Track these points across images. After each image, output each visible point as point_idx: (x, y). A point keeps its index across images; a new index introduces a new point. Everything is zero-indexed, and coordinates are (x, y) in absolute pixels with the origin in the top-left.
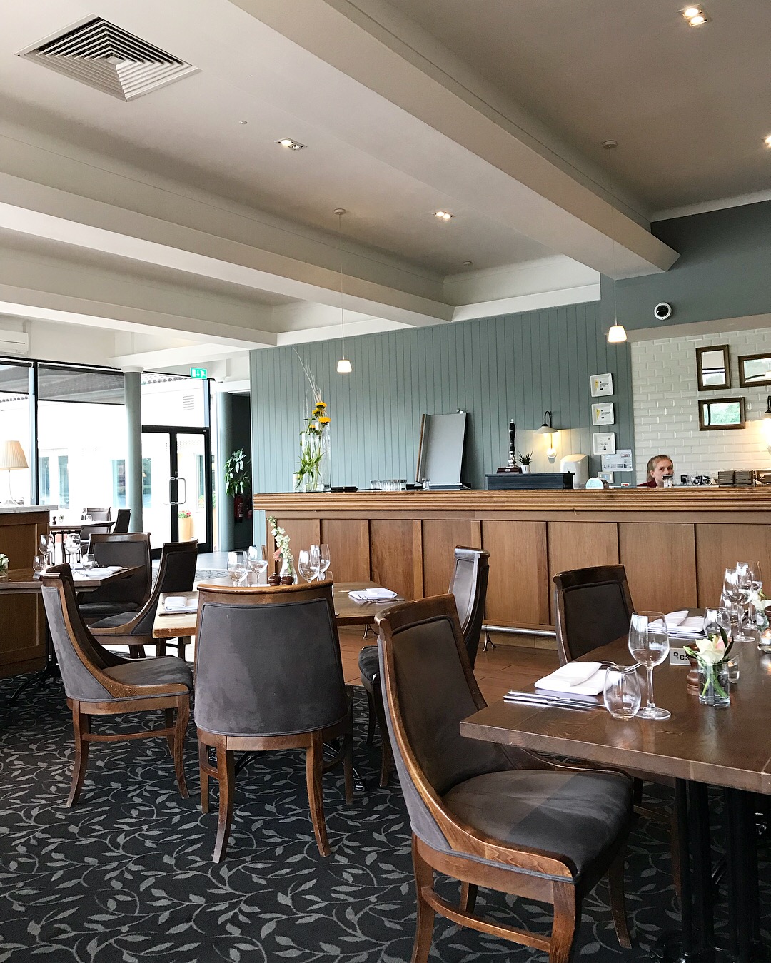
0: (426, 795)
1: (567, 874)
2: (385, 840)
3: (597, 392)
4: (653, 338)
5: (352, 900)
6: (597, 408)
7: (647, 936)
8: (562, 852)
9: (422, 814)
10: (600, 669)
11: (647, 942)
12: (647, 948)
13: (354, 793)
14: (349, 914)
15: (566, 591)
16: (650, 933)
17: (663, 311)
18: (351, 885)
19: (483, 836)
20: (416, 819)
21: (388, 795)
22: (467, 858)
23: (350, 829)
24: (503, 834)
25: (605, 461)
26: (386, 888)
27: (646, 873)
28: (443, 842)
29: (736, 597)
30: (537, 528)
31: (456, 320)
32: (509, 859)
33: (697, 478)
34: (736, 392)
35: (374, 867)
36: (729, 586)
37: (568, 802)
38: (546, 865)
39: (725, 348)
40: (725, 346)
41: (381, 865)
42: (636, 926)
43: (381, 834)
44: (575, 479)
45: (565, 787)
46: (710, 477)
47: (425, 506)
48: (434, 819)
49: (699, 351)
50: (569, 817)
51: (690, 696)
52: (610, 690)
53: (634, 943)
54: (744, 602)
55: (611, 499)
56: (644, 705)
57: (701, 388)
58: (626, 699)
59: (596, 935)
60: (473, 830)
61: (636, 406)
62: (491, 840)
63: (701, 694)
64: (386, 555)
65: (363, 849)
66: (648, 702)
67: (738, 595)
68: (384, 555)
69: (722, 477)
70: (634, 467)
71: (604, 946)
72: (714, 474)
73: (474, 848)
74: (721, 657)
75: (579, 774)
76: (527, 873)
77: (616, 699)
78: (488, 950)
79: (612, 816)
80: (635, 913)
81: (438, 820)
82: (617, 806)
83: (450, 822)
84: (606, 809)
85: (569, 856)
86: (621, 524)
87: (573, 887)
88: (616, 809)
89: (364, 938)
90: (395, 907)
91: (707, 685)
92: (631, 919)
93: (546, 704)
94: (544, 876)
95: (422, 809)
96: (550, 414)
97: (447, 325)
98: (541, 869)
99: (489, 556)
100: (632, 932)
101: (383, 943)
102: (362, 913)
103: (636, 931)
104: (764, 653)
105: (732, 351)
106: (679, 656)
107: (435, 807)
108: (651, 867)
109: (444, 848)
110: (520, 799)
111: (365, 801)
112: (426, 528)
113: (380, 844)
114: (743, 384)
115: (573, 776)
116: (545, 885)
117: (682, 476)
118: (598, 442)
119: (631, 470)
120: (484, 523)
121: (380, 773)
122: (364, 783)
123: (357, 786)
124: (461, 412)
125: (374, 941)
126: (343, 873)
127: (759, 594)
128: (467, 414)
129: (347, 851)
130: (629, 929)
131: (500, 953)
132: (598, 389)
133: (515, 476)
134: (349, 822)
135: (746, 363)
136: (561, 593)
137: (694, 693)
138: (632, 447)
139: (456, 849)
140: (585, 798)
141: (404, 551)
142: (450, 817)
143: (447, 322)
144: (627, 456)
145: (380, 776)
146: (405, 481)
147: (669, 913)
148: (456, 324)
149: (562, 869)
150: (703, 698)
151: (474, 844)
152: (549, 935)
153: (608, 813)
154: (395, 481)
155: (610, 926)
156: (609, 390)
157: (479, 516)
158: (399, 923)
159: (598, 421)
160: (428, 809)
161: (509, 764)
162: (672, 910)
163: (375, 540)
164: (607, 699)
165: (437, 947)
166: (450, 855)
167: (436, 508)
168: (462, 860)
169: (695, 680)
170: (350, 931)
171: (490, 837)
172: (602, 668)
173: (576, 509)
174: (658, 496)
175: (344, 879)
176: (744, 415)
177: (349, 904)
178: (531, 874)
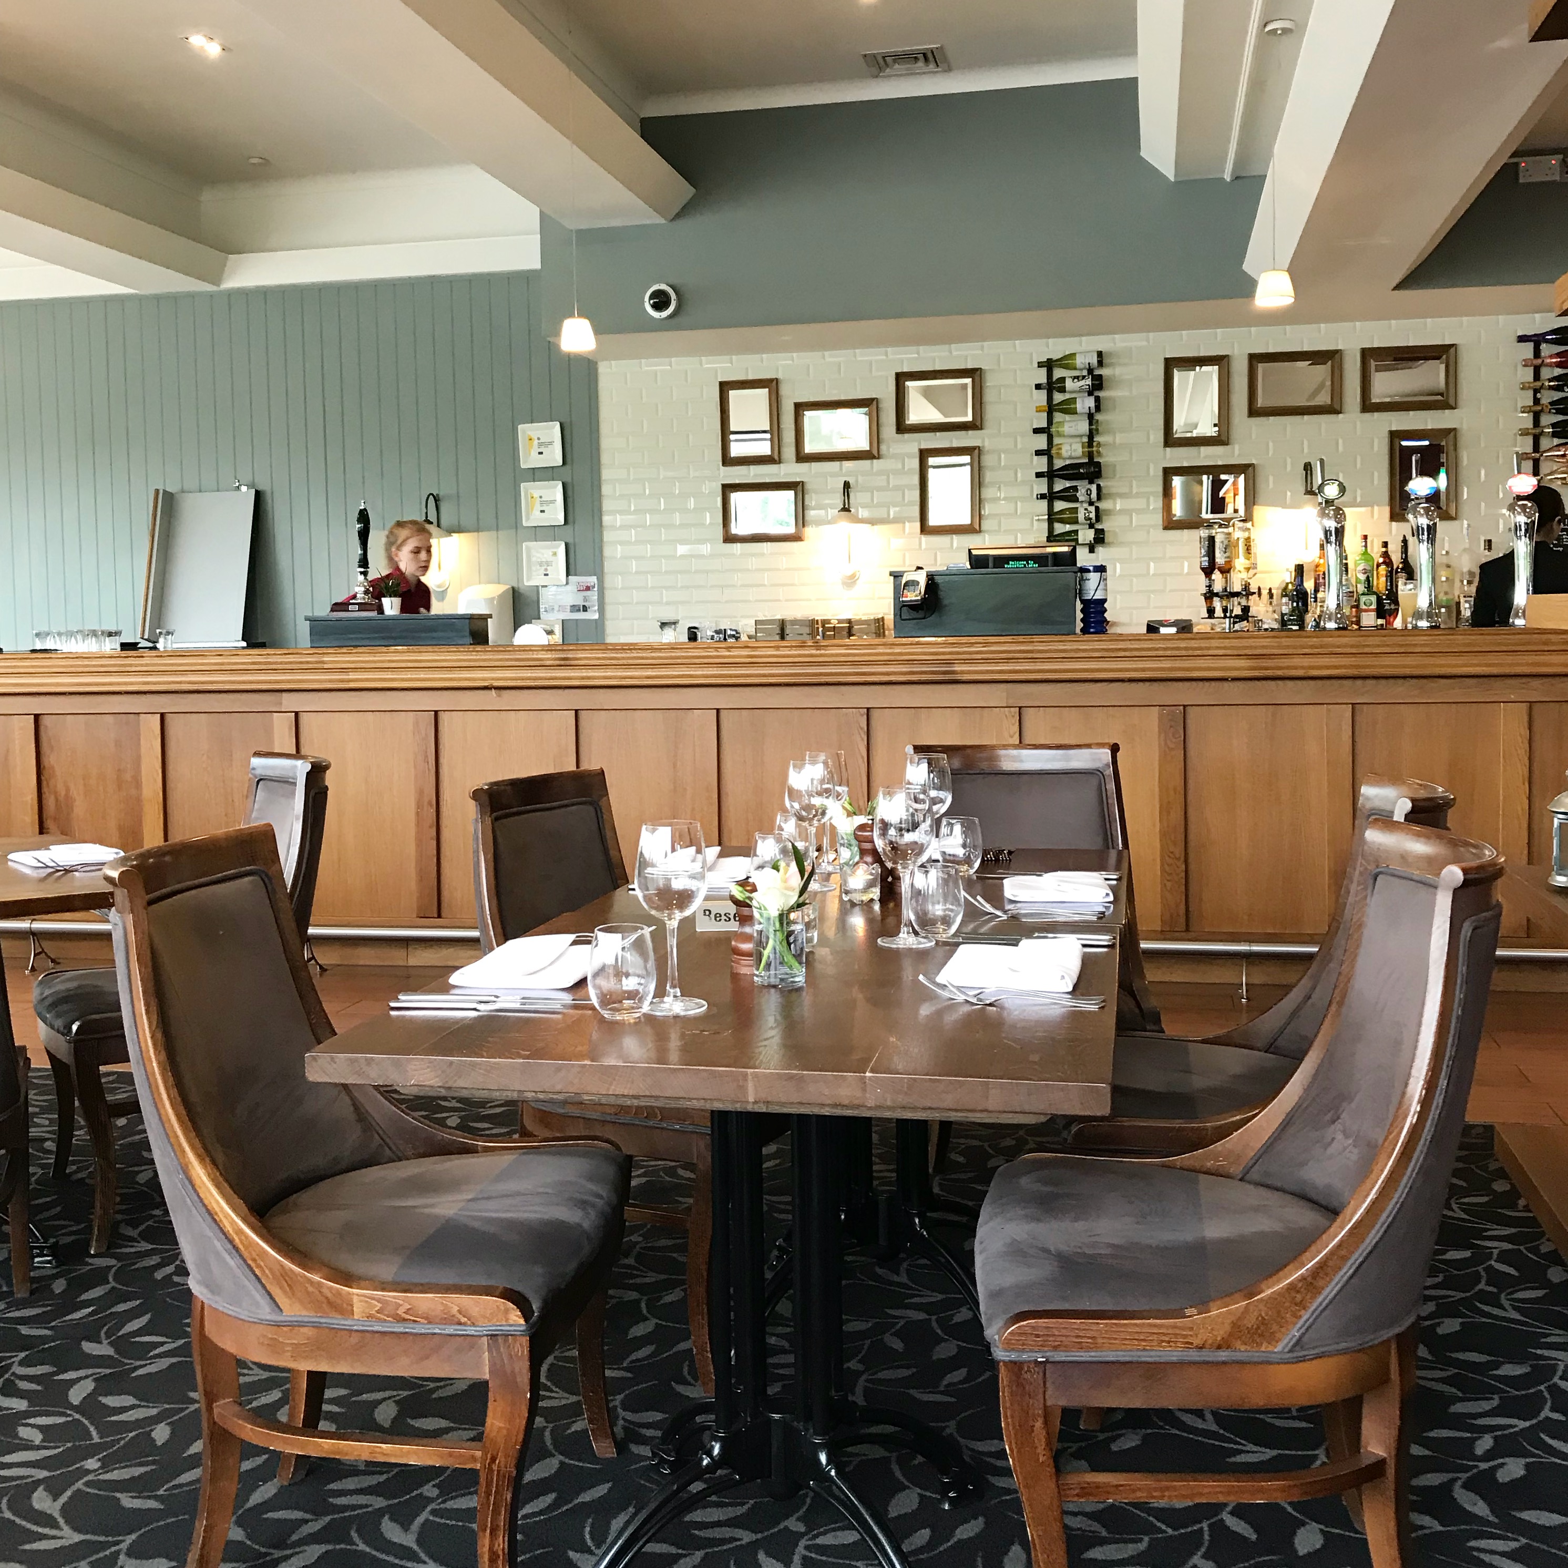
0: (227, 1216)
1: (516, 1318)
2: (110, 1351)
3: (530, 459)
4: (638, 356)
5: (42, 1474)
6: (531, 491)
7: (644, 1431)
8: (502, 1283)
9: (217, 1254)
10: (571, 945)
11: (643, 1441)
12: (645, 1451)
13: (32, 1274)
14: (41, 1501)
15: (497, 819)
16: (648, 1426)
17: (660, 301)
18: (38, 1448)
19: (347, 1279)
20: (204, 1264)
21: (109, 1268)
22: (316, 1326)
23: (26, 1343)
24: (387, 1270)
25: (547, 598)
26: (119, 1440)
27: (638, 1330)
28: (264, 1302)
29: (804, 813)
30: (416, 724)
31: (230, 283)
32: (400, 1312)
33: (718, 632)
34: (789, 470)
35: (90, 1406)
36: (794, 794)
37: (509, 1201)
38: (475, 1311)
39: (772, 385)
40: (771, 380)
41: (104, 1400)
42: (623, 1419)
43: (100, 1343)
44: (492, 627)
45: (503, 1176)
46: (740, 630)
47: (170, 683)
48: (245, 1261)
49: (725, 387)
50: (511, 1225)
51: (735, 977)
52: (601, 971)
53: (621, 1447)
54: (819, 820)
55: (565, 664)
56: (660, 993)
57: (727, 460)
58: (630, 984)
59: (551, 1447)
60: (326, 1270)
61: (606, 489)
62: (363, 1283)
63: (758, 969)
64: (77, 793)
65: (61, 1377)
66: (668, 988)
67: (808, 808)
68: (74, 793)
69: (762, 631)
70: (601, 610)
71: (567, 1461)
72: (746, 626)
73: (329, 1302)
74: (793, 899)
75: (524, 1154)
76: (437, 1331)
77: (608, 984)
78: (345, 1508)
79: (593, 1214)
80: (619, 1397)
81: (254, 1260)
82: (600, 1196)
83: (279, 1261)
84: (583, 1204)
85: (518, 1287)
86: (582, 714)
87: (525, 1341)
88: (600, 1203)
89: (77, 1538)
90: (142, 1470)
91: (767, 952)
92: (616, 1407)
93: (475, 1009)
94: (471, 1331)
95: (219, 1245)
96: (437, 500)
97: (211, 296)
98: (464, 1320)
99: (327, 767)
100: (618, 1430)
101: (121, 1538)
102: (69, 1493)
103: (624, 1428)
104: (853, 904)
105: (784, 390)
106: (712, 916)
107: (247, 1237)
108: (647, 1319)
109: (265, 1312)
110: (415, 1207)
111: (59, 1286)
112: (171, 731)
113: (100, 1361)
114: (802, 458)
115: (515, 1157)
116: (472, 1347)
117: (690, 628)
118: (534, 559)
119: (596, 616)
120: (304, 718)
121: (90, 1228)
122: (55, 1251)
123: (37, 1260)
124: (244, 489)
125: (102, 1539)
126: (20, 1429)
127: (844, 808)
128: (258, 495)
129: (24, 1385)
130: (612, 1425)
131: (370, 1509)
132: (534, 453)
133: (369, 619)
134: (24, 1330)
135: (809, 415)
136: (488, 821)
137: (744, 971)
138: (599, 572)
139: (292, 1310)
140: (541, 1190)
141: (120, 784)
142: (279, 1251)
143: (215, 288)
144: (588, 589)
145: (91, 1233)
146: (117, 633)
147: (680, 1389)
148: (232, 294)
149: (507, 1311)
150: (760, 976)
151: (329, 1295)
152: (478, 1438)
153: (584, 1209)
154: (94, 633)
155: (577, 1426)
156: (555, 456)
157: (291, 702)
158: (156, 1498)
159: (532, 517)
160: (231, 1242)
161: (388, 1152)
162: (686, 1383)
163: (50, 759)
164: (595, 986)
165: (239, 1523)
166: (278, 1325)
167: (195, 687)
168: (303, 1330)
169: (747, 946)
170: (46, 1531)
171: (360, 1278)
172: (575, 943)
173: (496, 684)
174: (653, 658)
175: (21, 1439)
176: (801, 518)
177: (37, 1483)
178: (447, 1332)
